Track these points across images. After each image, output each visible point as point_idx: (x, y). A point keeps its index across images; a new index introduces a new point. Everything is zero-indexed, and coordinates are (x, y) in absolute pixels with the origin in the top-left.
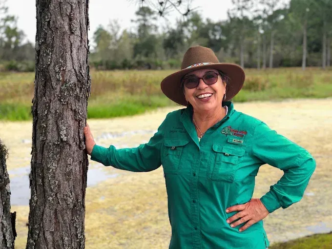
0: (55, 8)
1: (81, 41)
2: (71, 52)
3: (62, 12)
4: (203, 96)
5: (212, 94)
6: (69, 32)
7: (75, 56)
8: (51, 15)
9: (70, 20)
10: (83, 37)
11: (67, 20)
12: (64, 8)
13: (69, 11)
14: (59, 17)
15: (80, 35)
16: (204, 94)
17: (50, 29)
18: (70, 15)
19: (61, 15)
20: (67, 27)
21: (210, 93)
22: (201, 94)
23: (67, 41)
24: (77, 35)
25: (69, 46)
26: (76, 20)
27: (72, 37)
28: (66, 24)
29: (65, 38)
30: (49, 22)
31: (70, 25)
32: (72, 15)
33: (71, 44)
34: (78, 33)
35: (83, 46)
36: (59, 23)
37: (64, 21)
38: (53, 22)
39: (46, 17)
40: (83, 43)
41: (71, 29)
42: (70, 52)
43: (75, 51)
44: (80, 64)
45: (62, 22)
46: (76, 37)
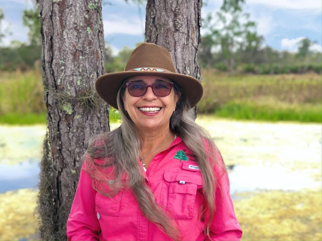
0: (160, 3)
1: (187, 39)
2: (175, 50)
3: (167, 7)
4: (148, 109)
5: (161, 108)
6: (173, 29)
7: (179, 55)
8: (156, 11)
9: (176, 16)
10: (190, 35)
11: (172, 16)
12: (169, 3)
13: (174, 6)
14: (163, 13)
15: (186, 32)
16: (150, 107)
17: (155, 26)
18: (175, 10)
19: (166, 10)
20: (171, 24)
21: (157, 107)
22: (146, 107)
23: (171, 39)
24: (183, 33)
25: (173, 45)
26: (182, 15)
27: (177, 34)
28: (171, 20)
29: (169, 35)
30: (154, 18)
31: (174, 21)
32: (177, 11)
33: (175, 42)
34: (183, 30)
35: (190, 44)
36: (163, 19)
37: (168, 17)
38: (158, 18)
39: (152, 14)
40: (190, 41)
41: (175, 26)
42: (173, 51)
43: (179, 50)
44: (185, 64)
45: (167, 19)
46: (181, 34)
